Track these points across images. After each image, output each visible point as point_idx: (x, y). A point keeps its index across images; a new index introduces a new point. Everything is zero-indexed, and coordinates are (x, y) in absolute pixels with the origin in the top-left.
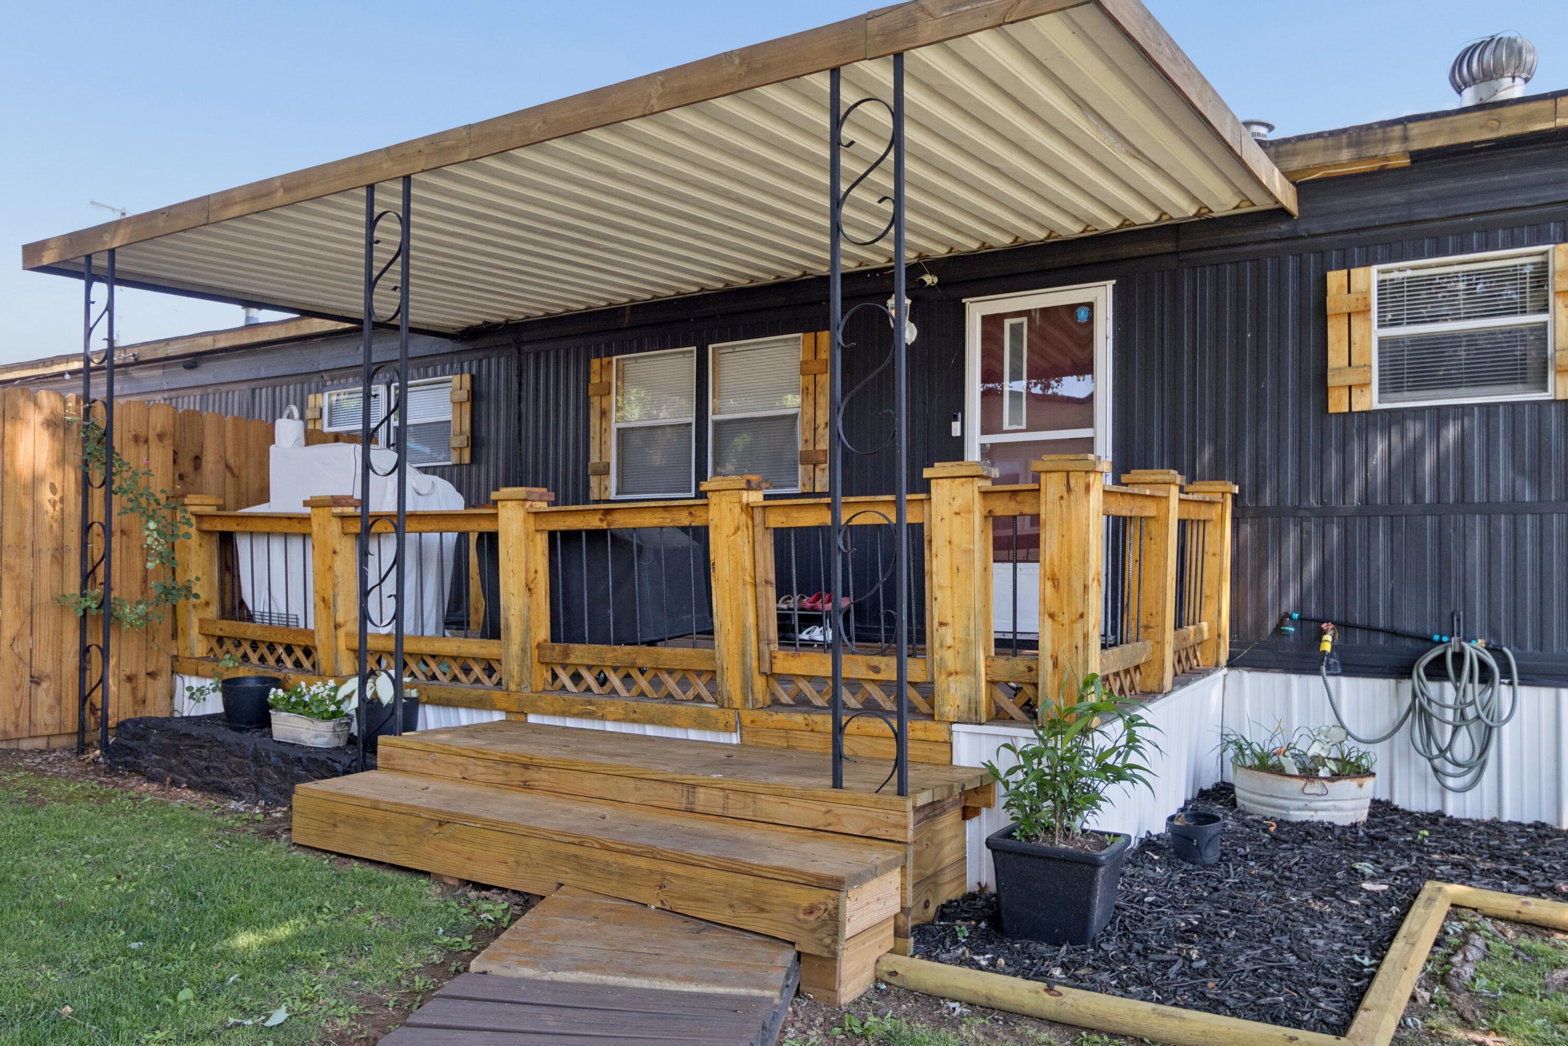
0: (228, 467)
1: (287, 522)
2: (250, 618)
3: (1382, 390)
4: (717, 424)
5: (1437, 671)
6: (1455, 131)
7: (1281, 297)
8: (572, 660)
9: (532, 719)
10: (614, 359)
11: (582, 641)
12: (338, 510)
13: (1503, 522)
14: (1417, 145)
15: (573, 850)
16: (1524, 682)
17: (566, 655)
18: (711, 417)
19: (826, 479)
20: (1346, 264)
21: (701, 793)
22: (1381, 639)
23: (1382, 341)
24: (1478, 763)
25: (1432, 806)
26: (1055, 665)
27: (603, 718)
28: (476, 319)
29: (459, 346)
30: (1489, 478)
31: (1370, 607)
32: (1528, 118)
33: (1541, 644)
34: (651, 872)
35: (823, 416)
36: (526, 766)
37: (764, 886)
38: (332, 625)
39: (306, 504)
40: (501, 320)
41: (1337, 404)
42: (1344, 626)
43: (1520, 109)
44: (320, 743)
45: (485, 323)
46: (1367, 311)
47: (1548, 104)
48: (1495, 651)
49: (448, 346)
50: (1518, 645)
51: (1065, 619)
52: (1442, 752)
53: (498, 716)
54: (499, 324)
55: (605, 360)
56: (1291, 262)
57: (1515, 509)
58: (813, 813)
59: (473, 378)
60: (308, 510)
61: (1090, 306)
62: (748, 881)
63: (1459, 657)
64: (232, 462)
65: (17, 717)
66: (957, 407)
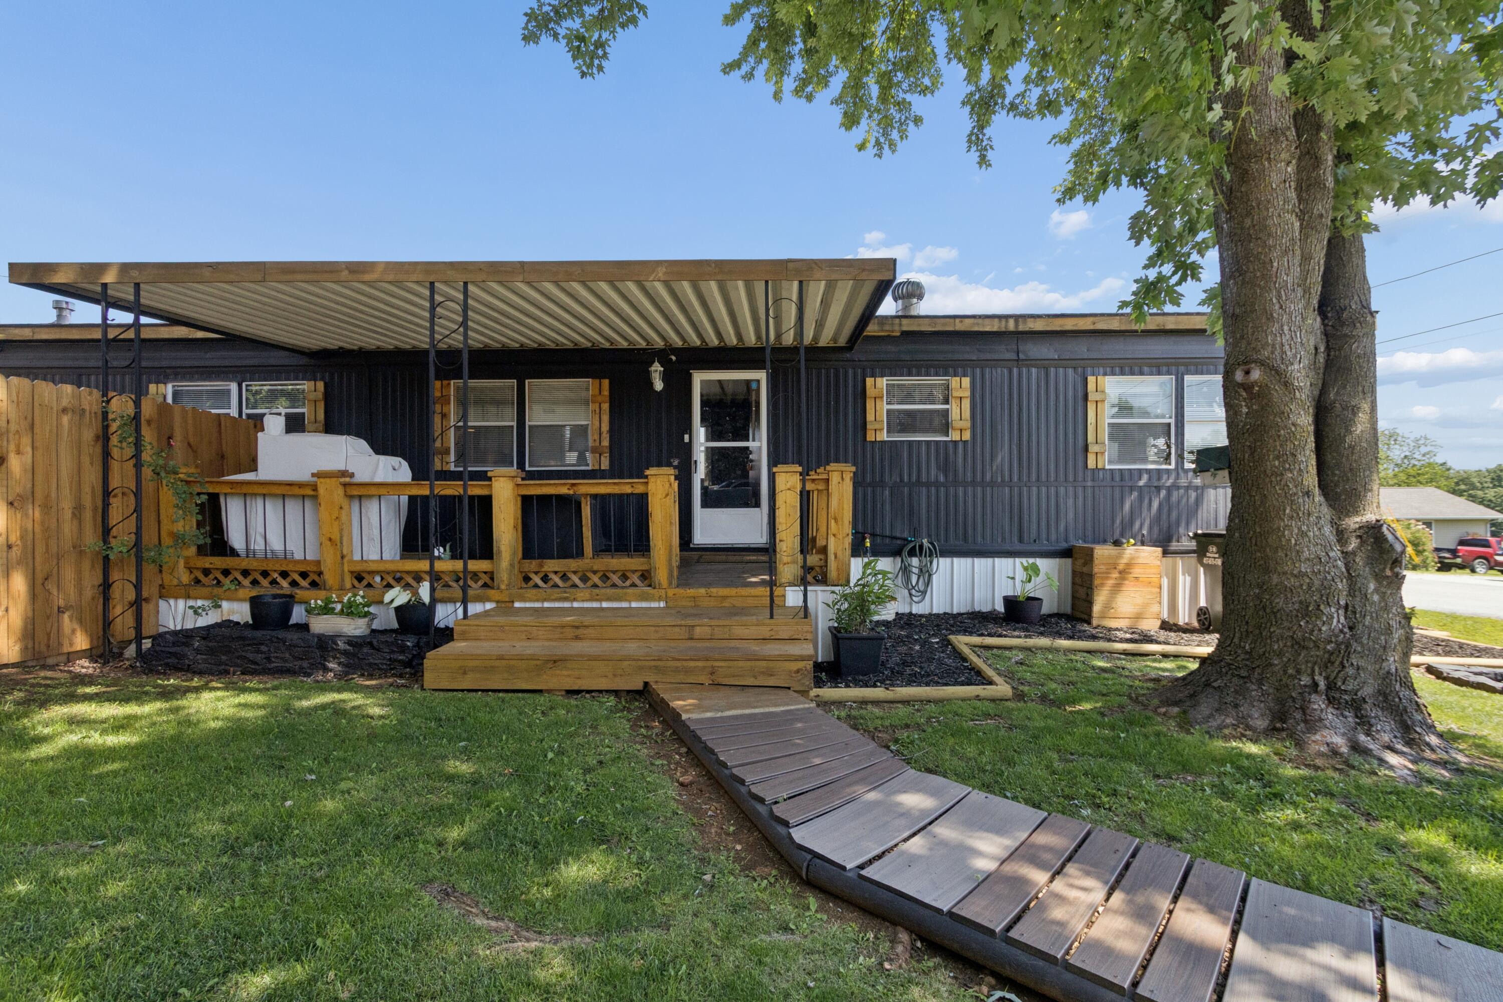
0: (189, 445)
1: (288, 488)
2: (233, 553)
3: (888, 432)
4: (530, 426)
5: (912, 553)
6: (919, 325)
7: (846, 386)
8: (545, 568)
9: (517, 605)
10: (452, 382)
11: (552, 558)
12: (343, 480)
13: (933, 489)
14: (905, 328)
15: (653, 663)
16: (942, 556)
17: (541, 566)
18: (528, 423)
19: (607, 463)
20: (873, 375)
21: (698, 630)
22: (887, 541)
23: (888, 411)
24: (924, 593)
25: (907, 611)
26: (836, 557)
27: (575, 600)
28: (332, 343)
29: (312, 362)
30: (928, 473)
31: (883, 528)
32: (944, 325)
33: (946, 540)
34: (705, 667)
35: (605, 427)
36: (577, 627)
37: (771, 664)
38: (339, 557)
39: (313, 475)
40: (355, 348)
41: (870, 437)
42: (873, 535)
43: (942, 320)
44: (357, 632)
45: (341, 348)
46: (882, 397)
47: (952, 320)
48: (932, 543)
49: (304, 360)
50: (939, 541)
51: (840, 537)
52: (913, 588)
53: (489, 606)
54: (353, 351)
55: (445, 382)
56: (850, 371)
57: (937, 484)
58: (764, 632)
59: (326, 384)
60: (315, 479)
61: (758, 381)
62: (764, 663)
63: (921, 547)
64: (192, 441)
65: (49, 639)
66: (688, 427)
